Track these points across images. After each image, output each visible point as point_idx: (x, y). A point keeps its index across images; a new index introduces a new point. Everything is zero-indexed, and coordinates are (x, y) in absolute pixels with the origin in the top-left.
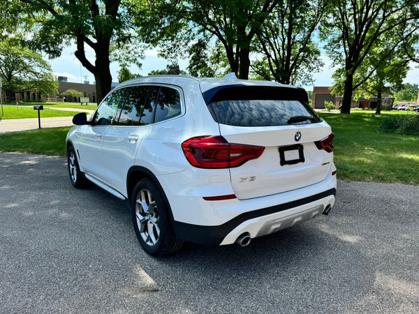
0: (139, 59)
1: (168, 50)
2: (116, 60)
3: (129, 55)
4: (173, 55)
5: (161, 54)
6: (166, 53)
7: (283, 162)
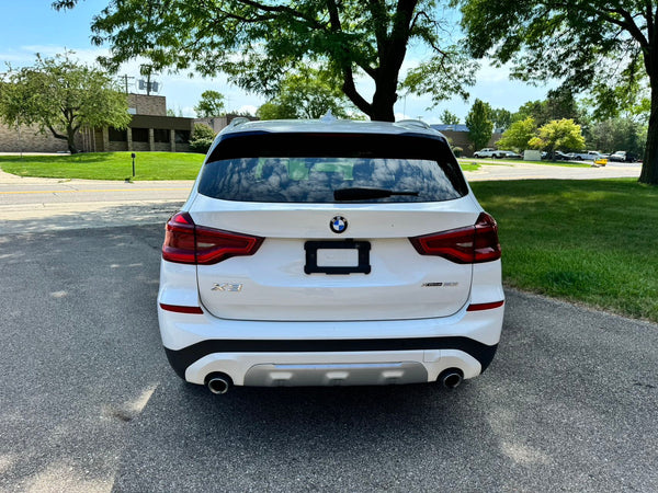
0: (463, 86)
1: (530, 65)
2: (428, 91)
3: (450, 82)
4: (539, 73)
5: (514, 75)
6: (526, 71)
7: (311, 267)
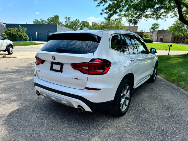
7: (51, 69)
